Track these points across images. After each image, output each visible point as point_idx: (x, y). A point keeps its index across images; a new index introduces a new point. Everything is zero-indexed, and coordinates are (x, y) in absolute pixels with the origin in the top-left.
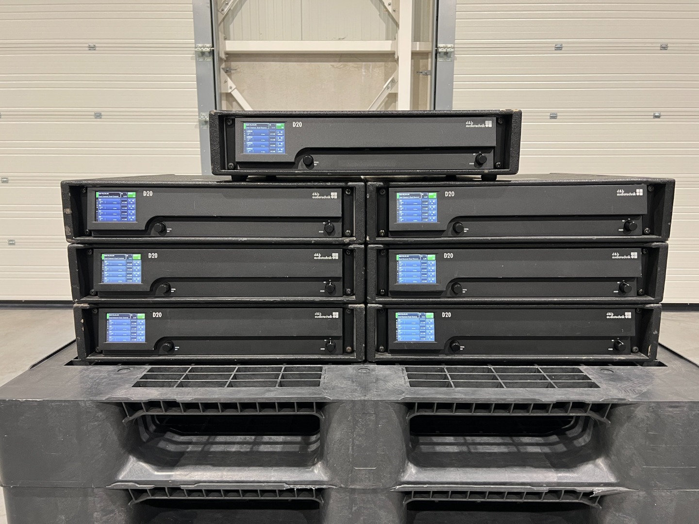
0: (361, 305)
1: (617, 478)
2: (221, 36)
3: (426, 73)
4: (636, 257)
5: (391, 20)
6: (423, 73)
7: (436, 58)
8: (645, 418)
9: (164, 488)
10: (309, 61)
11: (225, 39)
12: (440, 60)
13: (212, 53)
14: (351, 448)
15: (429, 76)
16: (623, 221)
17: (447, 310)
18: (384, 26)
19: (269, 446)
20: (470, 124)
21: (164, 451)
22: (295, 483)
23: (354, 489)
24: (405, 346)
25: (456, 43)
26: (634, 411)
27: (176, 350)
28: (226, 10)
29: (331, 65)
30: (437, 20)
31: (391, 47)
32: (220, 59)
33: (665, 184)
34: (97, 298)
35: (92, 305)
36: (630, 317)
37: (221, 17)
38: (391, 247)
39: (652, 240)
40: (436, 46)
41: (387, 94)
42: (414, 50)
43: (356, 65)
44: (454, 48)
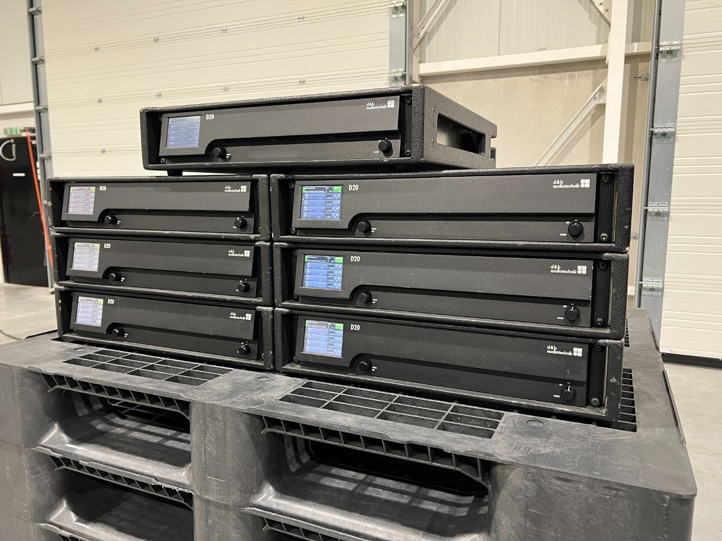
0: (268, 308)
2: (415, 59)
3: (646, 78)
5: (603, 21)
6: (643, 78)
7: (657, 58)
8: (523, 488)
9: (70, 460)
11: (420, 62)
12: (662, 61)
13: (404, 76)
14: (203, 454)
16: (567, 222)
17: (355, 321)
18: (595, 29)
20: (371, 105)
21: (91, 428)
22: (163, 480)
23: (208, 501)
24: (311, 359)
26: (509, 475)
27: (125, 336)
28: (422, 33)
29: (530, 79)
30: (660, 14)
31: (602, 51)
34: (74, 282)
35: (68, 288)
36: (580, 355)
37: (416, 41)
39: (603, 250)
40: (658, 45)
41: (594, 105)
42: (631, 52)
43: (558, 77)
44: (681, 45)
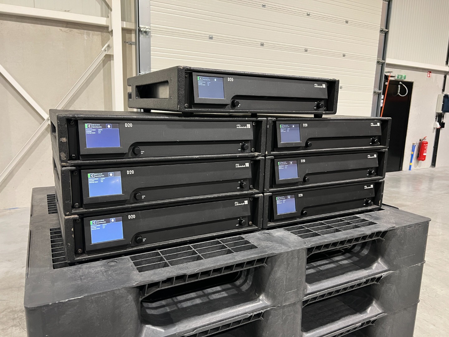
1: (388, 266)
3: (131, 43)
4: (376, 157)
6: (129, 43)
10: (41, 24)
12: (141, 36)
14: (285, 281)
15: (134, 47)
16: (371, 139)
17: (300, 193)
18: (99, 6)
20: (316, 85)
22: (253, 311)
25: (151, 26)
26: (397, 232)
27: (144, 241)
29: (61, 30)
31: (106, 22)
33: (388, 120)
36: (373, 187)
38: (276, 157)
40: (139, 27)
41: (105, 54)
42: (123, 27)
43: (78, 32)
44: (150, 29)
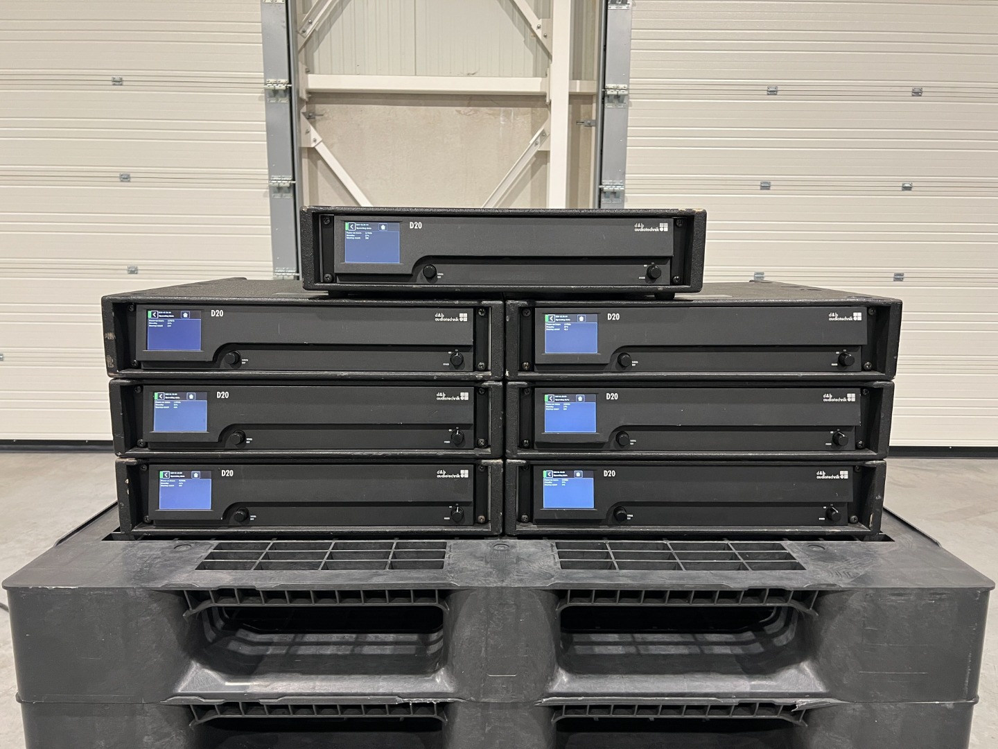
0: (498, 461)
1: (827, 686)
2: (302, 68)
3: (589, 124)
4: (854, 400)
5: (540, 49)
6: (586, 124)
7: (603, 103)
8: (861, 609)
9: (238, 703)
10: (426, 105)
11: (308, 72)
12: (608, 107)
13: (289, 91)
14: (483, 649)
15: (594, 128)
16: (838, 353)
17: (609, 467)
18: (532, 56)
19: (375, 647)
20: (640, 228)
21: (235, 654)
22: (410, 695)
23: (487, 704)
24: (556, 515)
25: (630, 82)
26: (847, 600)
27: (251, 519)
28: (309, 31)
29: (457, 111)
30: (605, 50)
31: (541, 86)
32: (301, 101)
33: (890, 307)
34: (147, 451)
35: (141, 460)
36: (846, 477)
37: (301, 41)
38: (537, 384)
39: (874, 378)
40: (604, 87)
41: (535, 151)
42: (573, 91)
43: (491, 112)
44: (628, 89)
